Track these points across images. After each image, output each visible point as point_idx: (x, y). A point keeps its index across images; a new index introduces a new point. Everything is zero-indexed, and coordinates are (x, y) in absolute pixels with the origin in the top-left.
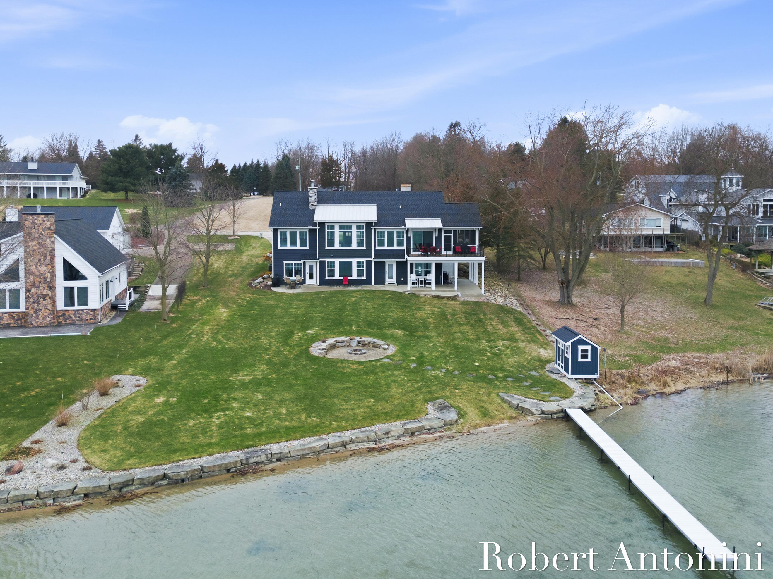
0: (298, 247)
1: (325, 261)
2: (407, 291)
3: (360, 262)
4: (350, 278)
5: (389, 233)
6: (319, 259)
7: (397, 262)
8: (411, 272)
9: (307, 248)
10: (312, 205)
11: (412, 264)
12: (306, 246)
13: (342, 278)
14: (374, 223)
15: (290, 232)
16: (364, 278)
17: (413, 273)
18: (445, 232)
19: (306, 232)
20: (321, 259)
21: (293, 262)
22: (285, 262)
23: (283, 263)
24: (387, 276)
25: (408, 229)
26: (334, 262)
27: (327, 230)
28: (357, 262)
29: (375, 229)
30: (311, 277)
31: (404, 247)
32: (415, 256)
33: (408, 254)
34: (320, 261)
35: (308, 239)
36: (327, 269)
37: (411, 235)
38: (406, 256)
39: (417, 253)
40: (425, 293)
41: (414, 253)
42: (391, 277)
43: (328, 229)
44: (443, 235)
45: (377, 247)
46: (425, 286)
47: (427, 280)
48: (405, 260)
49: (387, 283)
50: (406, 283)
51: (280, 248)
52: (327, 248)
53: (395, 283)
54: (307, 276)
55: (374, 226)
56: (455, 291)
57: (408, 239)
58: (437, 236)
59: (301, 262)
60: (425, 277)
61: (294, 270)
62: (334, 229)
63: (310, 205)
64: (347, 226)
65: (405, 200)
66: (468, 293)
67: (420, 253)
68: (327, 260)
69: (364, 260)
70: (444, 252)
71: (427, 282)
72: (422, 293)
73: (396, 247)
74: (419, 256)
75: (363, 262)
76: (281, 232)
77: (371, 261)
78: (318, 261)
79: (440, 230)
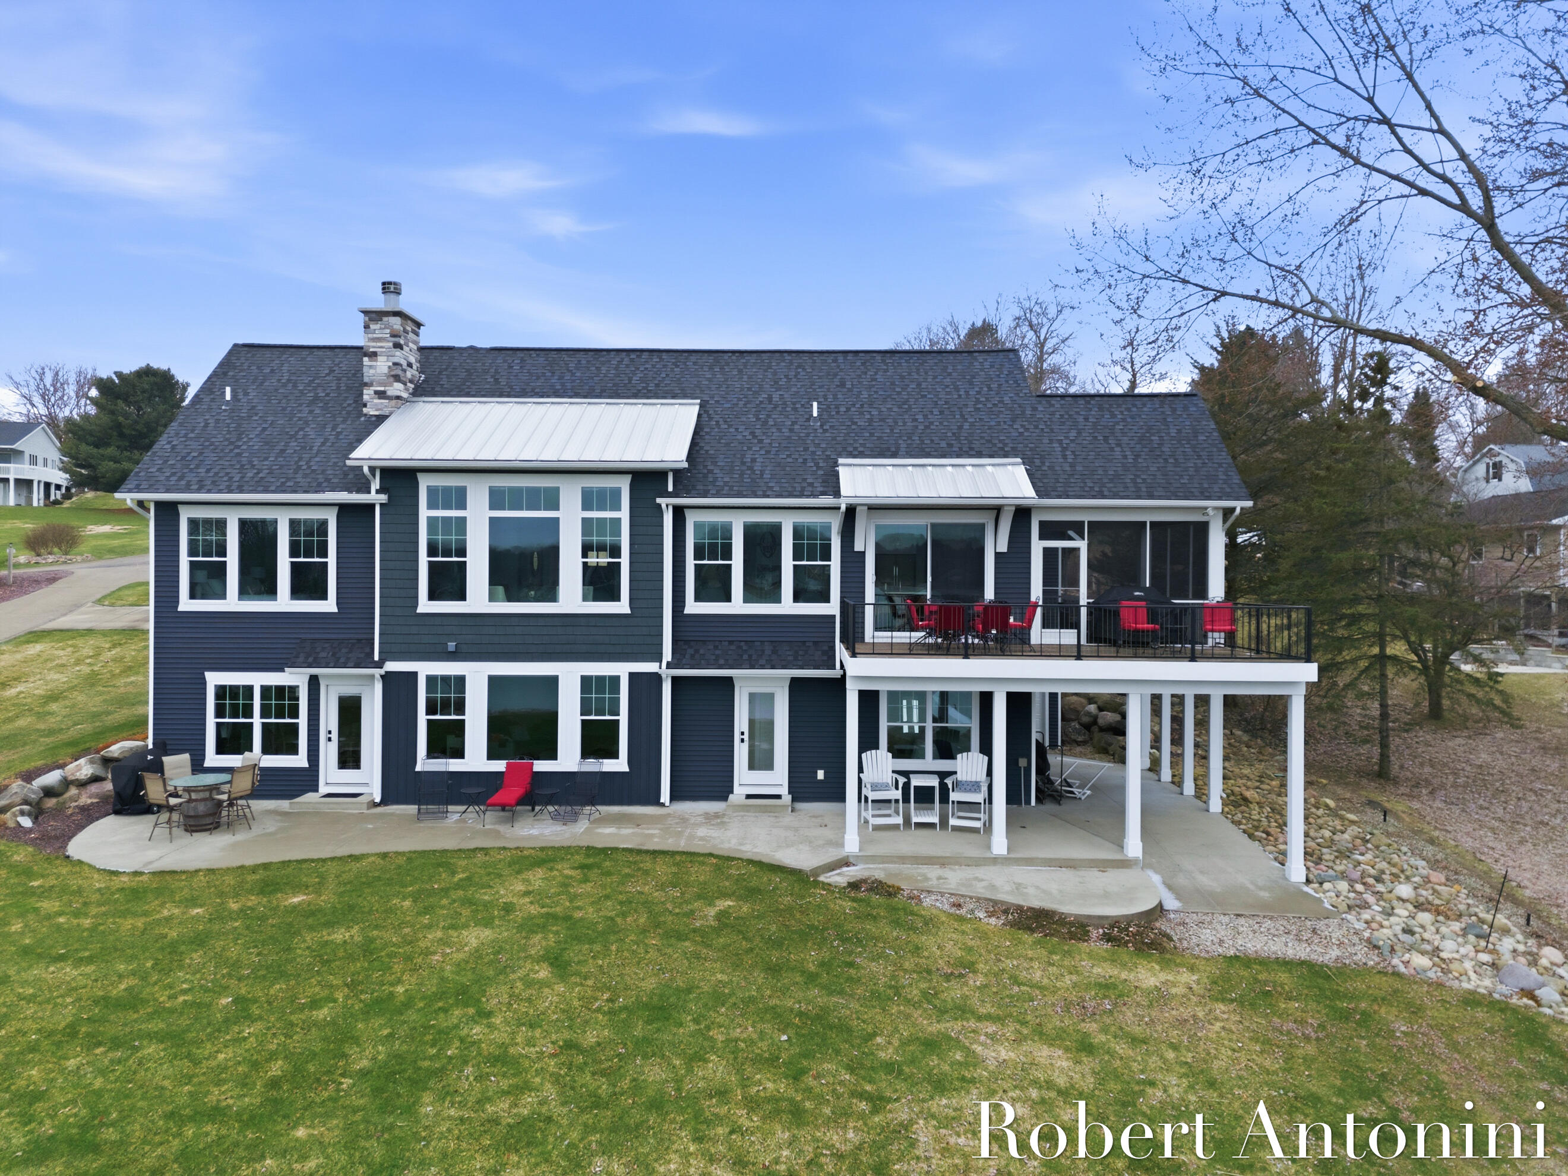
0: (284, 602)
1: (414, 675)
2: (846, 862)
3: (601, 679)
4: (541, 766)
5: (752, 534)
6: (379, 665)
7: (795, 683)
8: (868, 742)
9: (329, 605)
10: (381, 395)
11: (869, 700)
12: (323, 596)
13: (499, 766)
14: (677, 472)
15: (243, 524)
16: (620, 764)
17: (876, 746)
18: (1049, 530)
19: (323, 525)
20: (392, 666)
21: (257, 680)
22: (214, 679)
23: (204, 683)
24: (741, 753)
25: (851, 512)
26: (461, 680)
27: (424, 513)
28: (586, 681)
29: (679, 513)
30: (349, 758)
31: (832, 608)
32: (892, 651)
33: (853, 639)
34: (387, 678)
35: (332, 560)
36: (422, 719)
37: (865, 542)
38: (841, 651)
39: (902, 637)
40: (954, 878)
41: (884, 637)
42: (761, 761)
43: (431, 506)
44: (1037, 547)
45: (693, 607)
46: (944, 822)
47: (957, 785)
48: (836, 673)
49: (739, 791)
50: (841, 797)
51: (186, 604)
52: (425, 606)
53: (784, 791)
54: (329, 752)
55: (675, 494)
56: (1126, 864)
57: (853, 561)
58: (1003, 548)
59: (294, 677)
60: (944, 765)
61: (257, 721)
62: (462, 506)
63: (368, 394)
64: (534, 492)
65: (842, 385)
66: (1206, 881)
67: (917, 636)
68: (424, 669)
69: (622, 670)
70: (1039, 634)
71: (954, 796)
72: (933, 873)
73: (787, 606)
74: (912, 651)
75: (615, 680)
76: (193, 523)
77: (657, 678)
78: (377, 672)
79: (1022, 514)
